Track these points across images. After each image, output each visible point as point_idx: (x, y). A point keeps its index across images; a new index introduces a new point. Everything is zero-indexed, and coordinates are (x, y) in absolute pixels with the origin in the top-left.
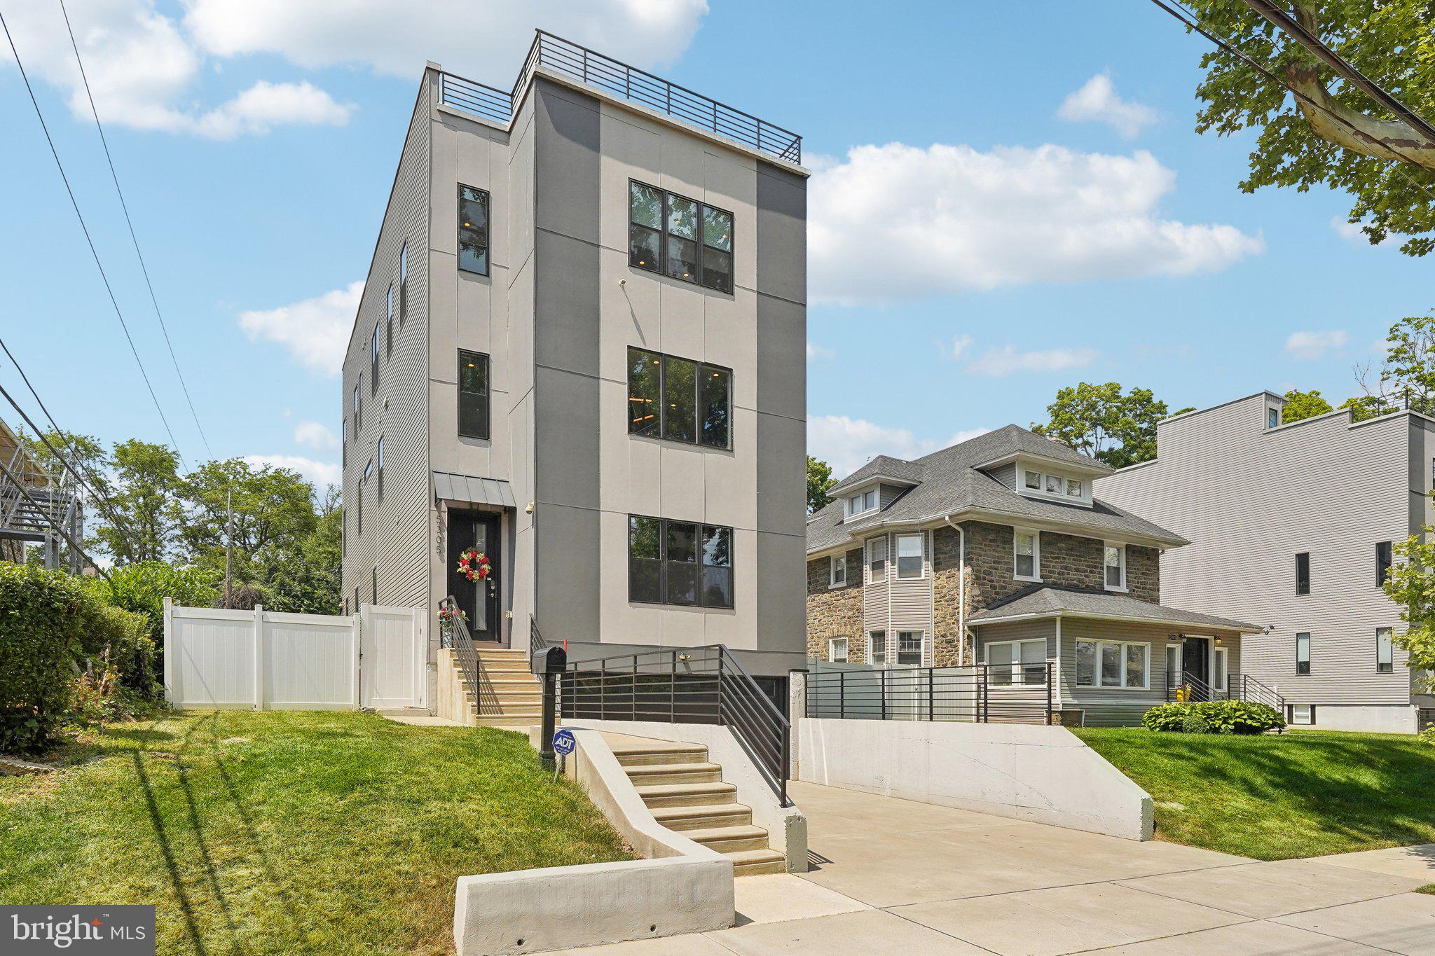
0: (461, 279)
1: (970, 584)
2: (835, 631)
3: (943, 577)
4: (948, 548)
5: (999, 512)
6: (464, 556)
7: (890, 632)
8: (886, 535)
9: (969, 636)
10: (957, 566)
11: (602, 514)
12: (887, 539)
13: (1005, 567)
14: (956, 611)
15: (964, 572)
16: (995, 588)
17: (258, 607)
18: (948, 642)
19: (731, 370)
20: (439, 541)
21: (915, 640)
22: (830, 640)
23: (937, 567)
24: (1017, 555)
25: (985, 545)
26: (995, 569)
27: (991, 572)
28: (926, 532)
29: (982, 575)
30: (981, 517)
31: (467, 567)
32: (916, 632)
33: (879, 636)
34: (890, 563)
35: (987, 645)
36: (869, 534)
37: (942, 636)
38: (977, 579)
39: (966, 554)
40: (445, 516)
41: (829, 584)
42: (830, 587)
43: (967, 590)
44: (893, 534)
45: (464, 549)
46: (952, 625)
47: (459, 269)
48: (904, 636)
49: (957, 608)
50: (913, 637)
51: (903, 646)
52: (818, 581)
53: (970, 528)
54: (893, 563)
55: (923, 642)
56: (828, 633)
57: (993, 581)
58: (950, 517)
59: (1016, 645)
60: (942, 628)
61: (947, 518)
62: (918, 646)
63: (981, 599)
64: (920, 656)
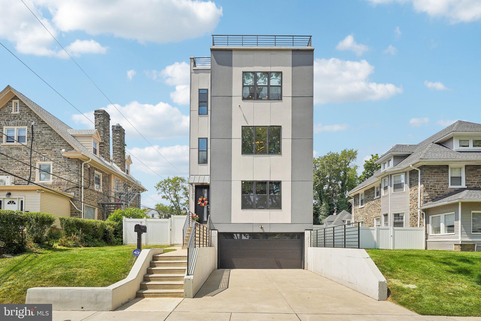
0: (199, 117)
1: (423, 192)
2: (376, 215)
3: (413, 190)
4: (415, 178)
5: (442, 160)
6: (200, 199)
7: (389, 214)
8: (388, 176)
9: (422, 213)
10: (417, 184)
11: (232, 182)
12: (388, 177)
13: (443, 183)
14: (418, 203)
15: (420, 187)
16: (437, 192)
17: (145, 218)
18: (415, 216)
19: (281, 126)
20: (192, 195)
21: (401, 216)
22: (375, 219)
23: (411, 186)
24: (451, 177)
25: (432, 175)
26: (437, 184)
27: (435, 186)
28: (406, 173)
29: (429, 187)
30: (429, 163)
31: (201, 202)
32: (401, 213)
33: (386, 215)
34: (389, 187)
35: (430, 217)
36: (383, 176)
37: (412, 214)
38: (426, 189)
39: (421, 179)
40: (194, 188)
41: (374, 197)
42: (374, 198)
43: (422, 194)
44: (391, 175)
45: (200, 197)
46: (416, 209)
47: (199, 114)
48: (397, 216)
49: (418, 202)
50: (400, 215)
51: (395, 219)
52: (371, 196)
53: (423, 168)
54: (391, 186)
55: (404, 217)
56: (374, 216)
57: (436, 190)
58: (413, 165)
59: (442, 216)
60: (412, 210)
61: (411, 166)
62: (402, 219)
63: (428, 197)
64: (403, 223)
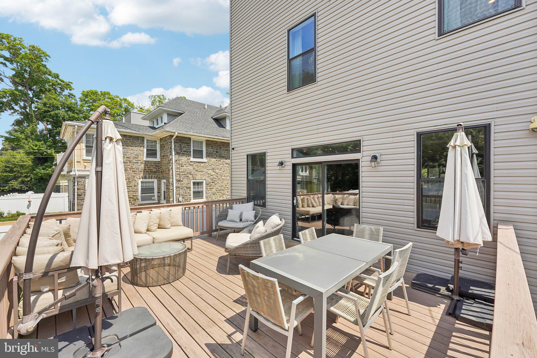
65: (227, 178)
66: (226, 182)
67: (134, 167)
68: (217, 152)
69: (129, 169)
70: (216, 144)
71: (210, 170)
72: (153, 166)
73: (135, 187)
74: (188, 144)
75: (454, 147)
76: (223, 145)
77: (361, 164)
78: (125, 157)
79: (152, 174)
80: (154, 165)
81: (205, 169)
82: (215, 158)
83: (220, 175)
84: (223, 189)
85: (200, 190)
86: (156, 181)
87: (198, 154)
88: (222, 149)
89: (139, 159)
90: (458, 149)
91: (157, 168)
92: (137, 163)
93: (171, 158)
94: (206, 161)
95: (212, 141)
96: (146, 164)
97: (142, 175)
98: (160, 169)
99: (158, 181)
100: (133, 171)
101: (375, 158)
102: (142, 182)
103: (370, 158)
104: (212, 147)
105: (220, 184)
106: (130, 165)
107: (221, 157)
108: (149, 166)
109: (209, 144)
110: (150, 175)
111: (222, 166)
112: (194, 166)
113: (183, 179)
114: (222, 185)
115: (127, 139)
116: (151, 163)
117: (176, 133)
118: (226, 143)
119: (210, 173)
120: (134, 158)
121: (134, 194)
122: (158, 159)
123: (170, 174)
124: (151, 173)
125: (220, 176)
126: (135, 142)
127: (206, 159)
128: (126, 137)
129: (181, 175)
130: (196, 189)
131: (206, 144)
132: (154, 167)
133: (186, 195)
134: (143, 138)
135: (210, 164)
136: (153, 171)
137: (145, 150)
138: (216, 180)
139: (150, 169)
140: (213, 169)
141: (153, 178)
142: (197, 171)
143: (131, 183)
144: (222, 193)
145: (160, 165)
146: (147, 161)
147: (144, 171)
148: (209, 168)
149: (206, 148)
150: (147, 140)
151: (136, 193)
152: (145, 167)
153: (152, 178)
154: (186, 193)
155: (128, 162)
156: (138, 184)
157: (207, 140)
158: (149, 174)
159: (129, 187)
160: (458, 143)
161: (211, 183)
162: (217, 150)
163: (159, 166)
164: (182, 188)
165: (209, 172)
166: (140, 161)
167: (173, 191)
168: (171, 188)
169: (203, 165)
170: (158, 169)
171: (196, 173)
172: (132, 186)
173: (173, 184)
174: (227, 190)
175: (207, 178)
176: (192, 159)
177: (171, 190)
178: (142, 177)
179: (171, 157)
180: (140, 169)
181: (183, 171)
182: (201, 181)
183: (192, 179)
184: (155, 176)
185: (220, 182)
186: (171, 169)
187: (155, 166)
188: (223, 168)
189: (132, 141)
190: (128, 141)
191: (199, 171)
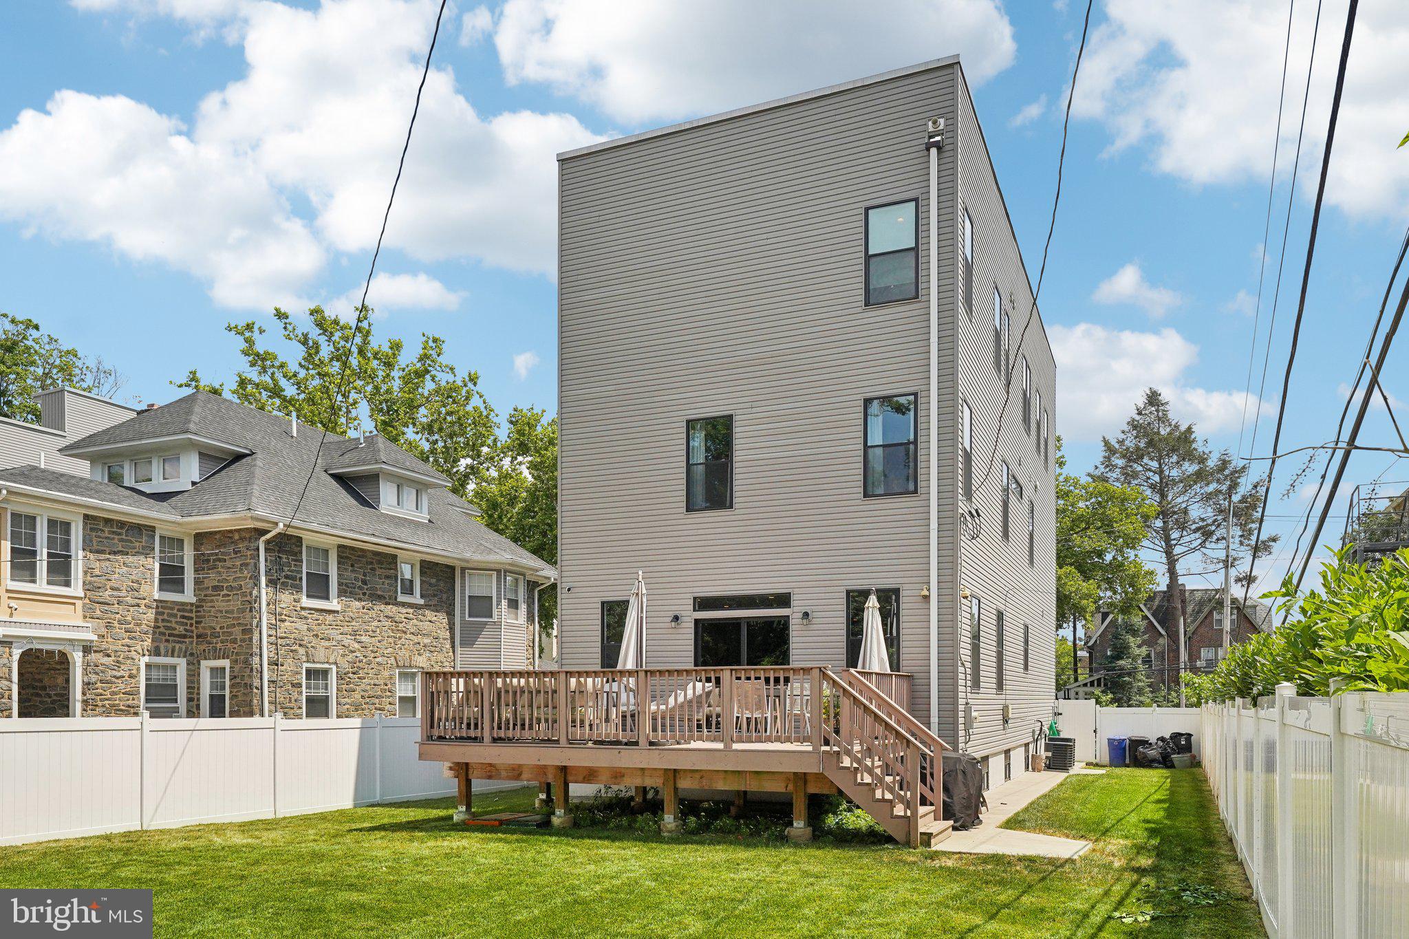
65: (389, 662)
66: (386, 674)
67: (129, 618)
68: (364, 582)
69: (116, 624)
70: (363, 556)
71: (349, 637)
72: (175, 616)
73: (133, 681)
74: (295, 555)
75: (868, 608)
76: (380, 562)
77: (792, 622)
78: (108, 587)
79: (175, 642)
80: (179, 614)
81: (335, 631)
82: (360, 600)
83: (372, 651)
84: (379, 693)
85: (321, 693)
86: (181, 664)
87: (319, 587)
88: (377, 573)
89: (142, 593)
90: (870, 610)
91: (186, 624)
92: (138, 605)
93: (256, 597)
94: (338, 608)
95: (352, 548)
96: (160, 610)
97: (148, 643)
98: (194, 628)
99: (188, 664)
100: (126, 632)
101: (806, 615)
102: (148, 666)
103: (800, 615)
104: (352, 566)
105: (372, 679)
106: (121, 612)
107: (376, 597)
108: (165, 617)
109: (347, 558)
110: (170, 646)
111: (376, 623)
112: (310, 620)
113: (285, 657)
114: (377, 682)
115: (113, 532)
116: (172, 609)
117: (281, 525)
118: (386, 555)
119: (346, 645)
120: (129, 589)
121: (130, 702)
122: (188, 595)
123: (254, 641)
124: (171, 638)
125: (373, 655)
126: (131, 542)
127: (338, 603)
128: (112, 527)
129: (279, 646)
130: (312, 691)
131: (338, 555)
132: (179, 620)
133: (292, 705)
134: (153, 529)
135: (347, 619)
136: (176, 632)
137: (157, 566)
138: (361, 665)
139: (169, 624)
140: (355, 633)
141: (176, 654)
142: (317, 636)
143: (123, 667)
144: (377, 706)
145: (193, 615)
146: (161, 601)
147: (154, 633)
148: (346, 629)
149: (338, 568)
150: (162, 538)
151: (133, 699)
152: (156, 620)
153: (173, 656)
154: (290, 701)
155: (115, 602)
156: (138, 670)
157: (340, 546)
158: (167, 641)
159: (118, 678)
160: (871, 605)
161: (351, 675)
162: (365, 575)
163: (192, 618)
164: (282, 684)
165: (346, 642)
166: (144, 602)
167: (262, 693)
168: (255, 684)
169: (330, 618)
170: (188, 628)
171: (314, 641)
172: (124, 677)
173: (261, 672)
174: (389, 697)
175: (339, 660)
176: (306, 602)
177: (255, 690)
178: (148, 650)
179: (255, 592)
180: (144, 626)
181: (284, 635)
182: (326, 666)
183: (304, 658)
184: (180, 649)
185: (370, 671)
186: (257, 627)
187: (183, 617)
188: (378, 630)
189: (124, 537)
190: (116, 537)
191: (322, 636)
